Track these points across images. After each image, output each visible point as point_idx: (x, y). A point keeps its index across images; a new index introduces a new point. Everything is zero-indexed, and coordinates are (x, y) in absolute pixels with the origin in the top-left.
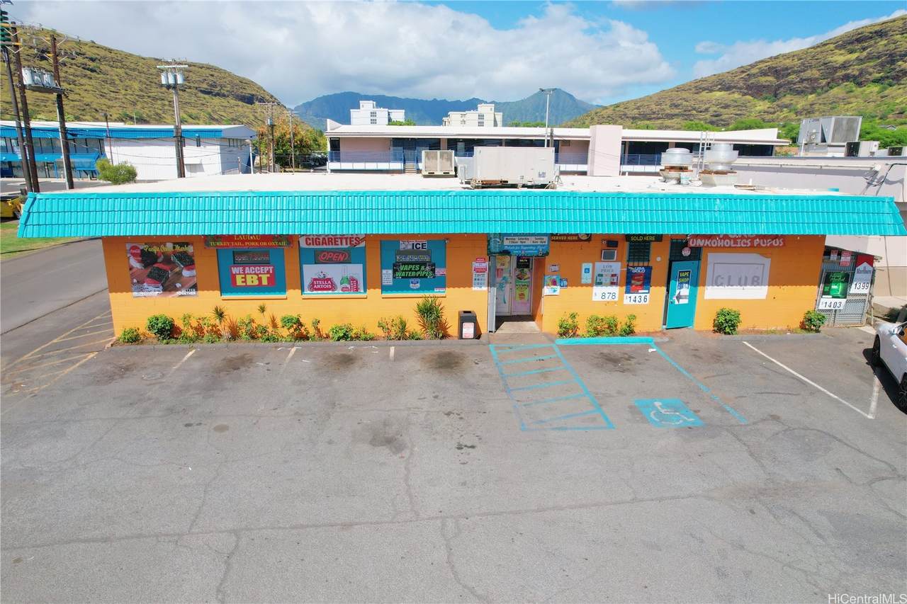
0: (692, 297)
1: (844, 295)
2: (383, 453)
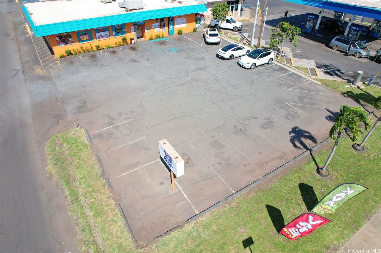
0: (173, 28)
1: (200, 23)
2: (136, 63)
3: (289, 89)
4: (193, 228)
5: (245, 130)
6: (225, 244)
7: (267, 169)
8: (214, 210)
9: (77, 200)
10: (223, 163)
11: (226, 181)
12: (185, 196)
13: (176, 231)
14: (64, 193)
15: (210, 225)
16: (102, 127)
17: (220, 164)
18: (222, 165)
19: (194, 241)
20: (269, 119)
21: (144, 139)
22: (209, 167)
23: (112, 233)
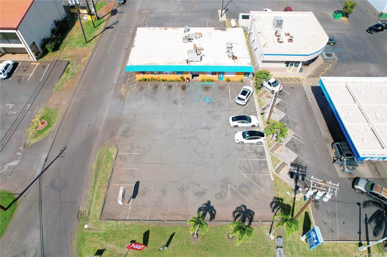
0: (223, 76)
1: (248, 76)
2: (175, 104)
3: (244, 175)
4: (121, 224)
5: (186, 190)
6: (125, 237)
7: (173, 218)
8: (133, 222)
9: (94, 187)
10: (157, 203)
11: (150, 212)
12: (129, 209)
13: (114, 221)
14: (92, 181)
15: (127, 227)
16: (125, 152)
17: (155, 203)
18: (156, 204)
19: (117, 229)
20: (205, 190)
21: (137, 169)
22: (149, 202)
23: (96, 208)
